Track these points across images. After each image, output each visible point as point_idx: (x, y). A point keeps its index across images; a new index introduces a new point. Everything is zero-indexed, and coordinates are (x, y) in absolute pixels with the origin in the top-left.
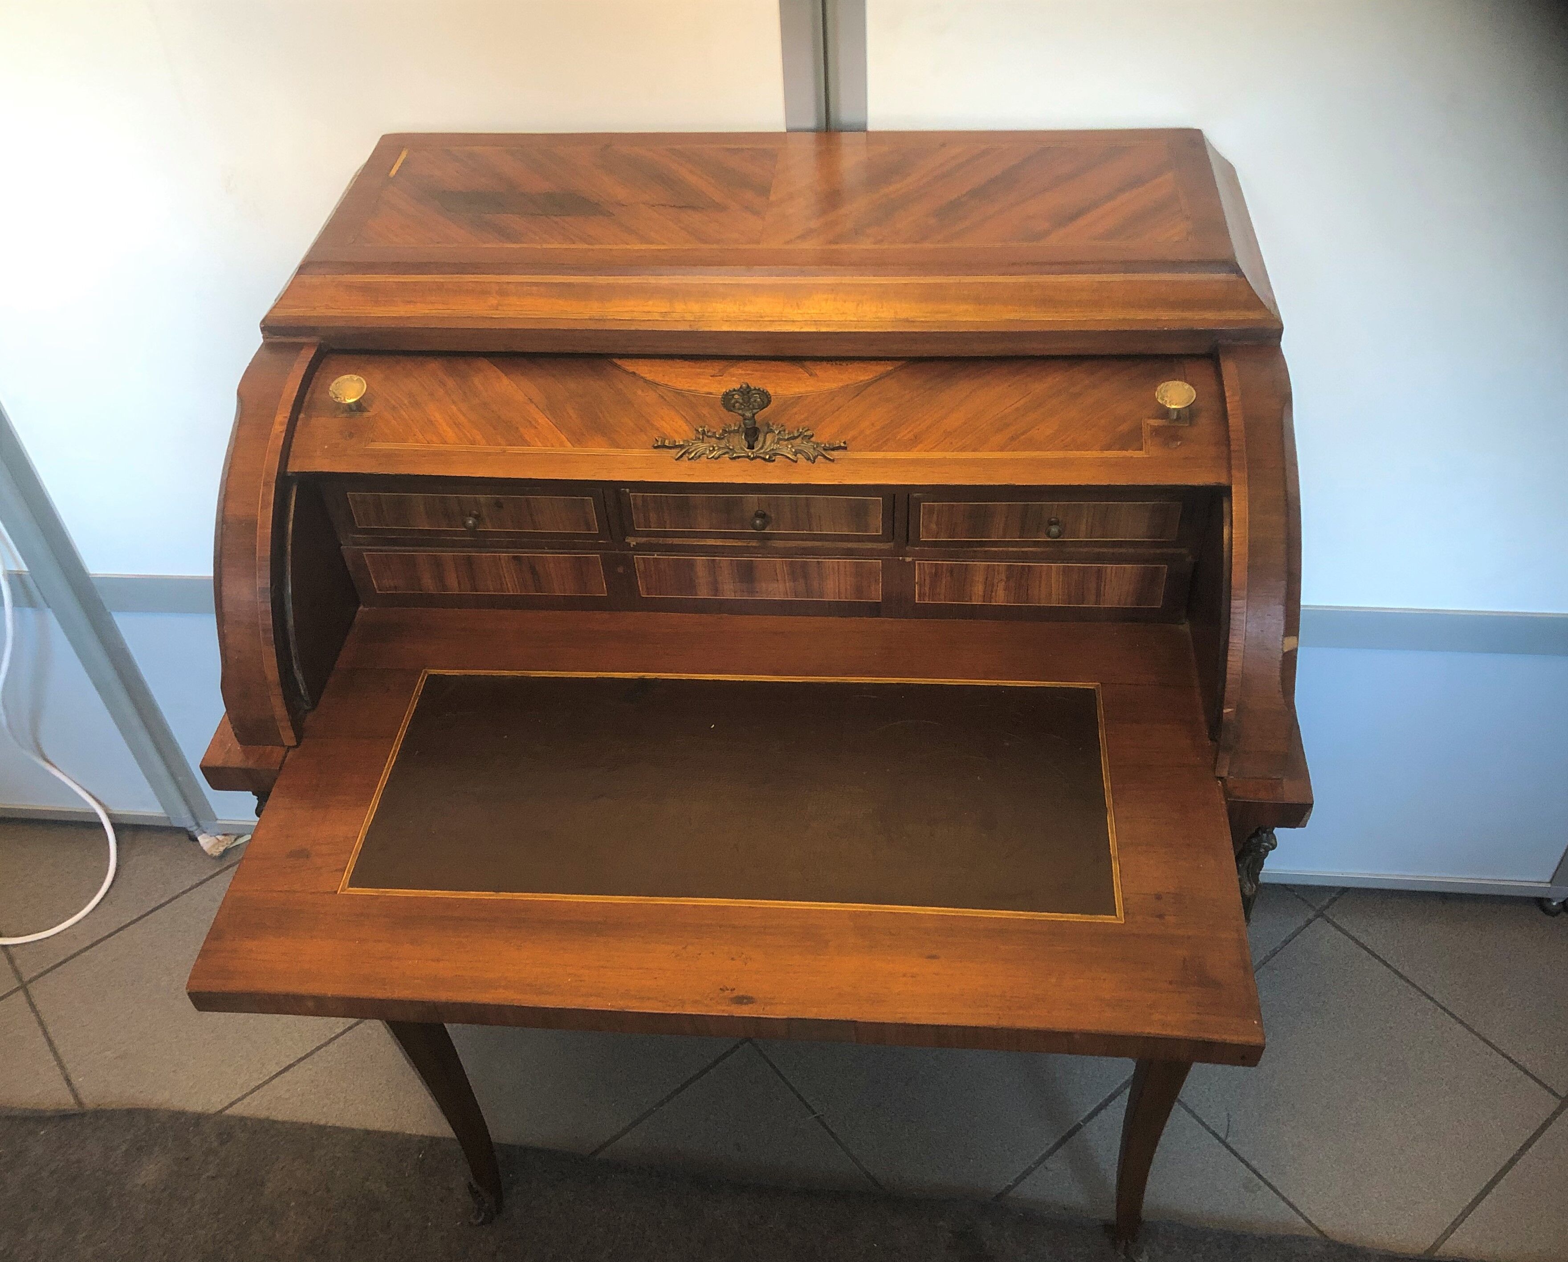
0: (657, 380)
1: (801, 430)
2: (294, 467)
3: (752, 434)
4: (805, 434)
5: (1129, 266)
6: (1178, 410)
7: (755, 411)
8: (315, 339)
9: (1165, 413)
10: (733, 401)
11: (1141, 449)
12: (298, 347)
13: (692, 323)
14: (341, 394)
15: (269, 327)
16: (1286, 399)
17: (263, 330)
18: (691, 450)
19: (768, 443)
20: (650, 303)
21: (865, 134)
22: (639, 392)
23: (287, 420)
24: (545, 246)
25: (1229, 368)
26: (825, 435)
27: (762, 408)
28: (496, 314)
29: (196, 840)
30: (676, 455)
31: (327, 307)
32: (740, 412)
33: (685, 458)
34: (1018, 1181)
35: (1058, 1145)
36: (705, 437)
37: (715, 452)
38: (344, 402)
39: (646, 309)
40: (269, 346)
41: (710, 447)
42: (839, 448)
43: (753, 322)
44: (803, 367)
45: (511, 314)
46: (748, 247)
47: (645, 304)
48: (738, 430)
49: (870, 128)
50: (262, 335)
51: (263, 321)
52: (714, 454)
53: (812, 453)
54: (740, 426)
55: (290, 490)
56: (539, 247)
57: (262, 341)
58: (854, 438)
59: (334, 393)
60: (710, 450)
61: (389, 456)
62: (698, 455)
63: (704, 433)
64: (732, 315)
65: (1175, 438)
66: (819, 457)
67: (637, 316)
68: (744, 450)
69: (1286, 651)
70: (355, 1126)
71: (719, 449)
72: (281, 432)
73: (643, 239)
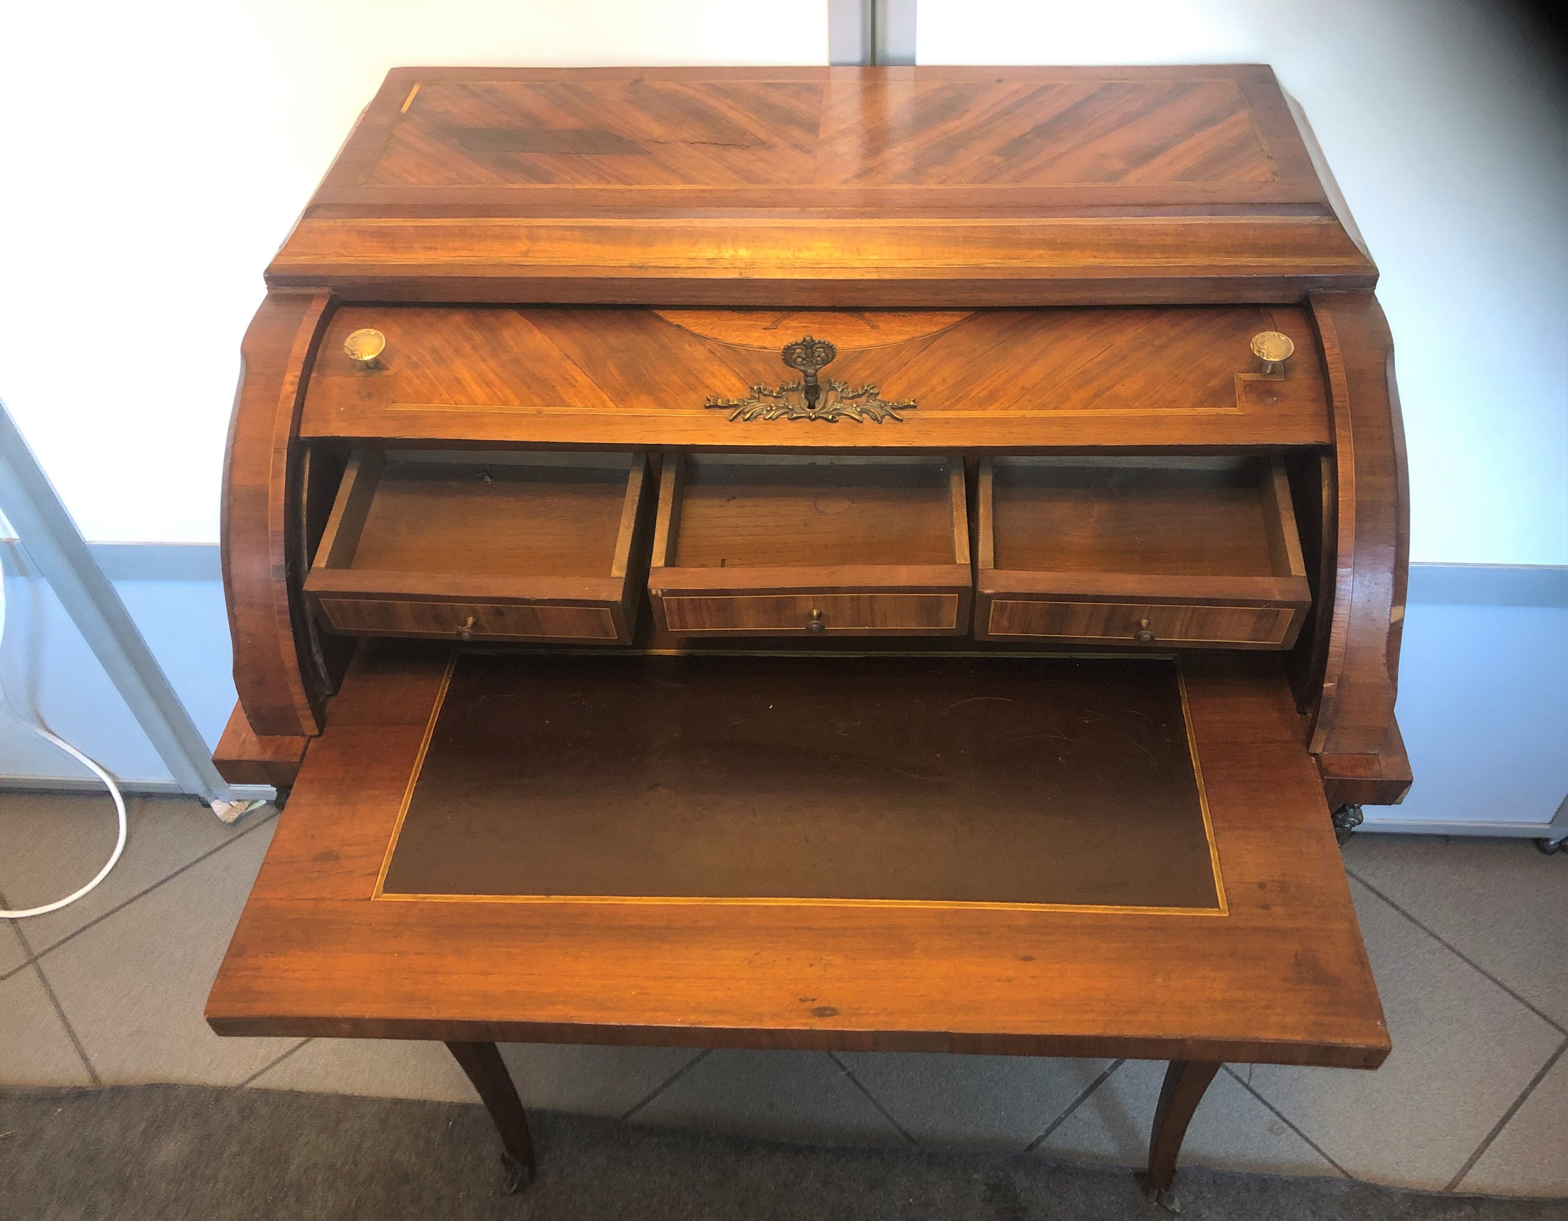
0: (705, 333)
1: (866, 388)
2: (308, 431)
3: (812, 392)
4: (871, 392)
5: (1214, 207)
6: (1274, 364)
7: (818, 367)
8: (326, 290)
9: (1259, 365)
10: (795, 356)
11: (1235, 406)
12: (309, 298)
13: (743, 271)
14: (357, 350)
15: (273, 277)
16: (1387, 349)
17: (267, 279)
18: (746, 410)
19: (830, 401)
20: (696, 248)
21: (912, 67)
22: (687, 347)
23: (298, 380)
24: (578, 186)
25: (1324, 318)
26: (892, 392)
27: (825, 362)
28: (526, 262)
29: (209, 806)
30: (731, 415)
31: (339, 254)
32: (802, 368)
33: (740, 419)
34: (1048, 1132)
35: (1086, 1094)
36: (761, 396)
37: (773, 412)
38: (361, 359)
39: (693, 255)
40: (274, 298)
41: (767, 407)
42: (908, 407)
43: (809, 269)
44: (863, 318)
45: (543, 261)
46: (803, 187)
47: (691, 250)
48: (797, 387)
49: (920, 62)
50: (266, 286)
51: (268, 271)
52: (771, 414)
53: (879, 412)
54: (799, 384)
55: (304, 456)
56: (571, 188)
57: (266, 292)
58: (924, 397)
59: (350, 349)
60: (768, 411)
61: (414, 418)
62: (754, 415)
63: (760, 391)
64: (787, 261)
65: (1270, 393)
66: (886, 417)
67: (683, 263)
68: (805, 410)
69: (1392, 621)
71: (778, 408)
72: (292, 393)
73: (685, 179)
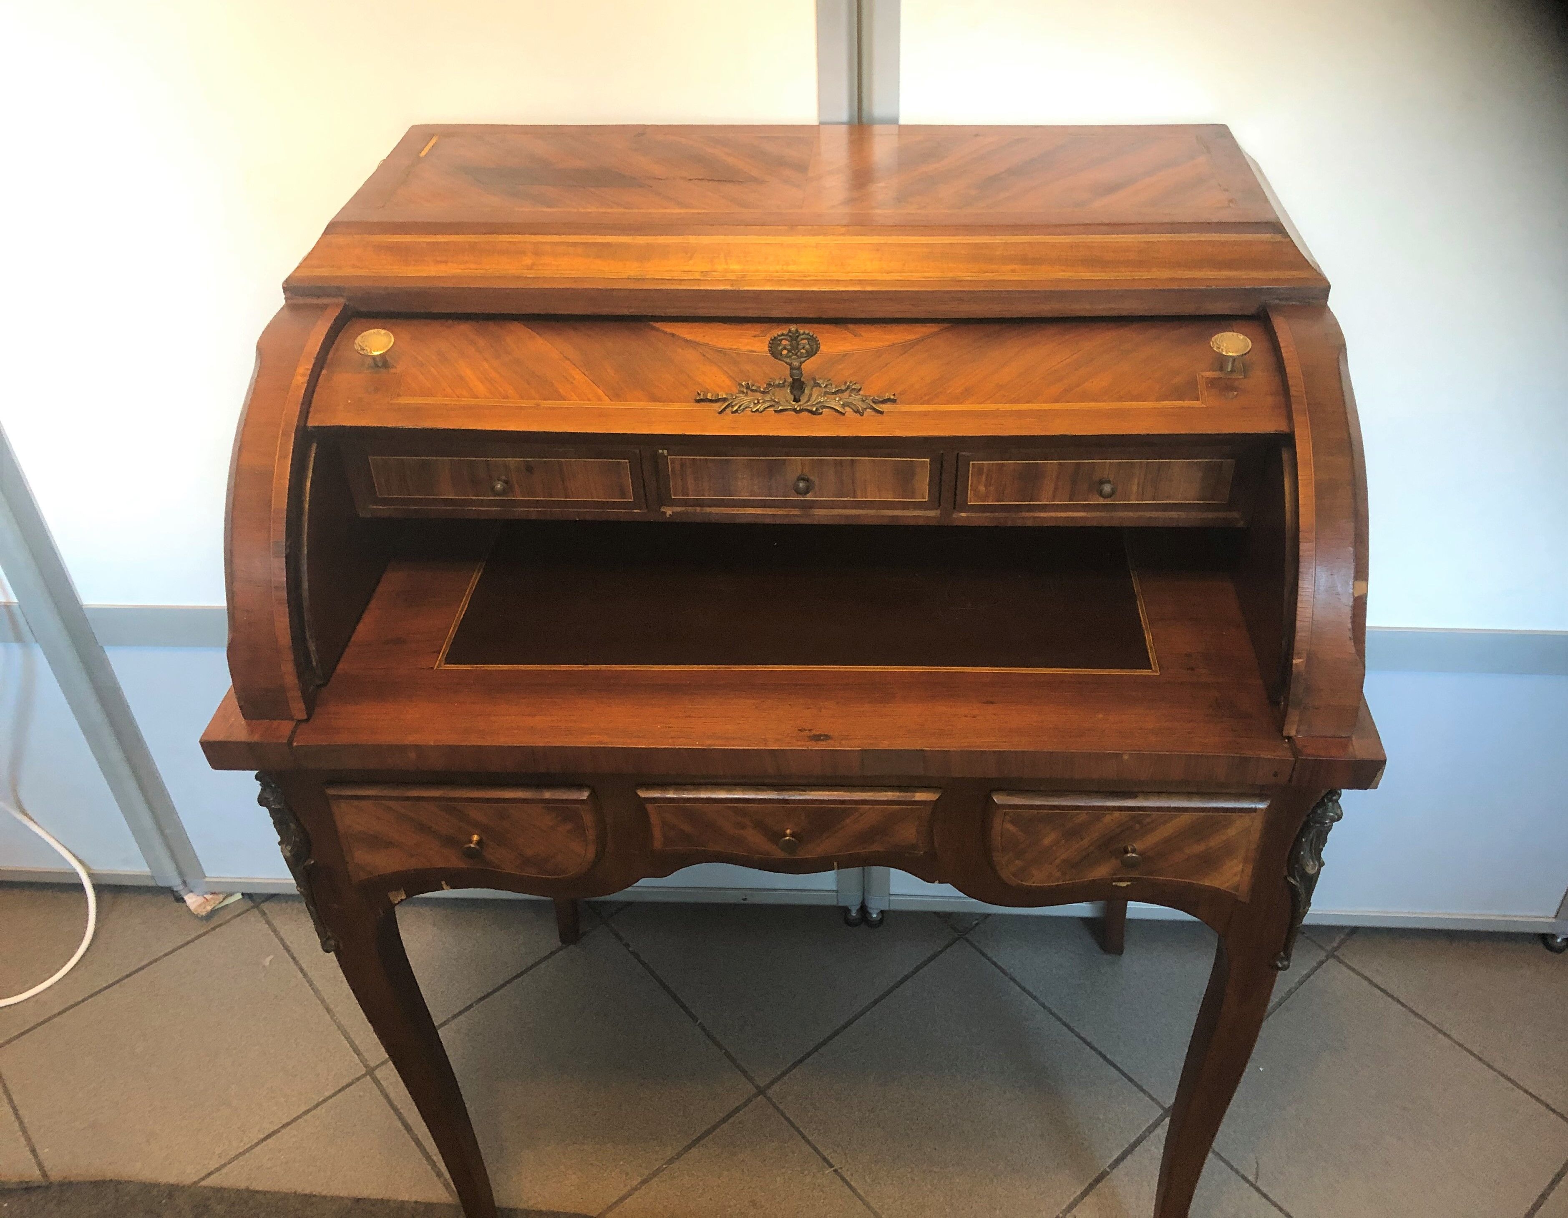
0: (697, 340)
1: (848, 384)
2: (313, 422)
3: (797, 386)
4: (853, 387)
6: (1234, 359)
7: (802, 359)
8: (342, 300)
9: (1221, 361)
10: (780, 348)
11: (1198, 399)
12: (324, 307)
13: (733, 283)
14: (366, 346)
15: (291, 288)
16: (1341, 348)
17: (285, 290)
18: (734, 403)
19: (814, 397)
20: (691, 262)
21: (898, 126)
22: (680, 350)
23: (309, 372)
24: (581, 209)
25: (1280, 324)
26: (875, 387)
27: (811, 354)
28: (531, 274)
29: (182, 900)
30: (720, 407)
31: (353, 266)
32: (788, 360)
33: (728, 410)
35: (1085, 1193)
36: (749, 392)
37: (760, 405)
38: (369, 354)
39: (687, 268)
40: (290, 307)
41: (755, 399)
42: (888, 400)
44: (847, 329)
45: (547, 274)
46: (790, 209)
47: (685, 264)
48: (784, 383)
49: (903, 122)
50: (284, 296)
51: (286, 282)
52: (758, 407)
53: (861, 406)
54: (785, 381)
55: (311, 446)
56: (575, 211)
57: (284, 302)
58: (904, 392)
59: (360, 346)
60: (754, 403)
61: (418, 410)
62: (742, 407)
63: (748, 387)
64: (776, 275)
65: (1232, 388)
66: (868, 410)
67: (678, 276)
68: (790, 403)
69: (1356, 597)
71: (764, 402)
72: (302, 383)
73: (681, 204)
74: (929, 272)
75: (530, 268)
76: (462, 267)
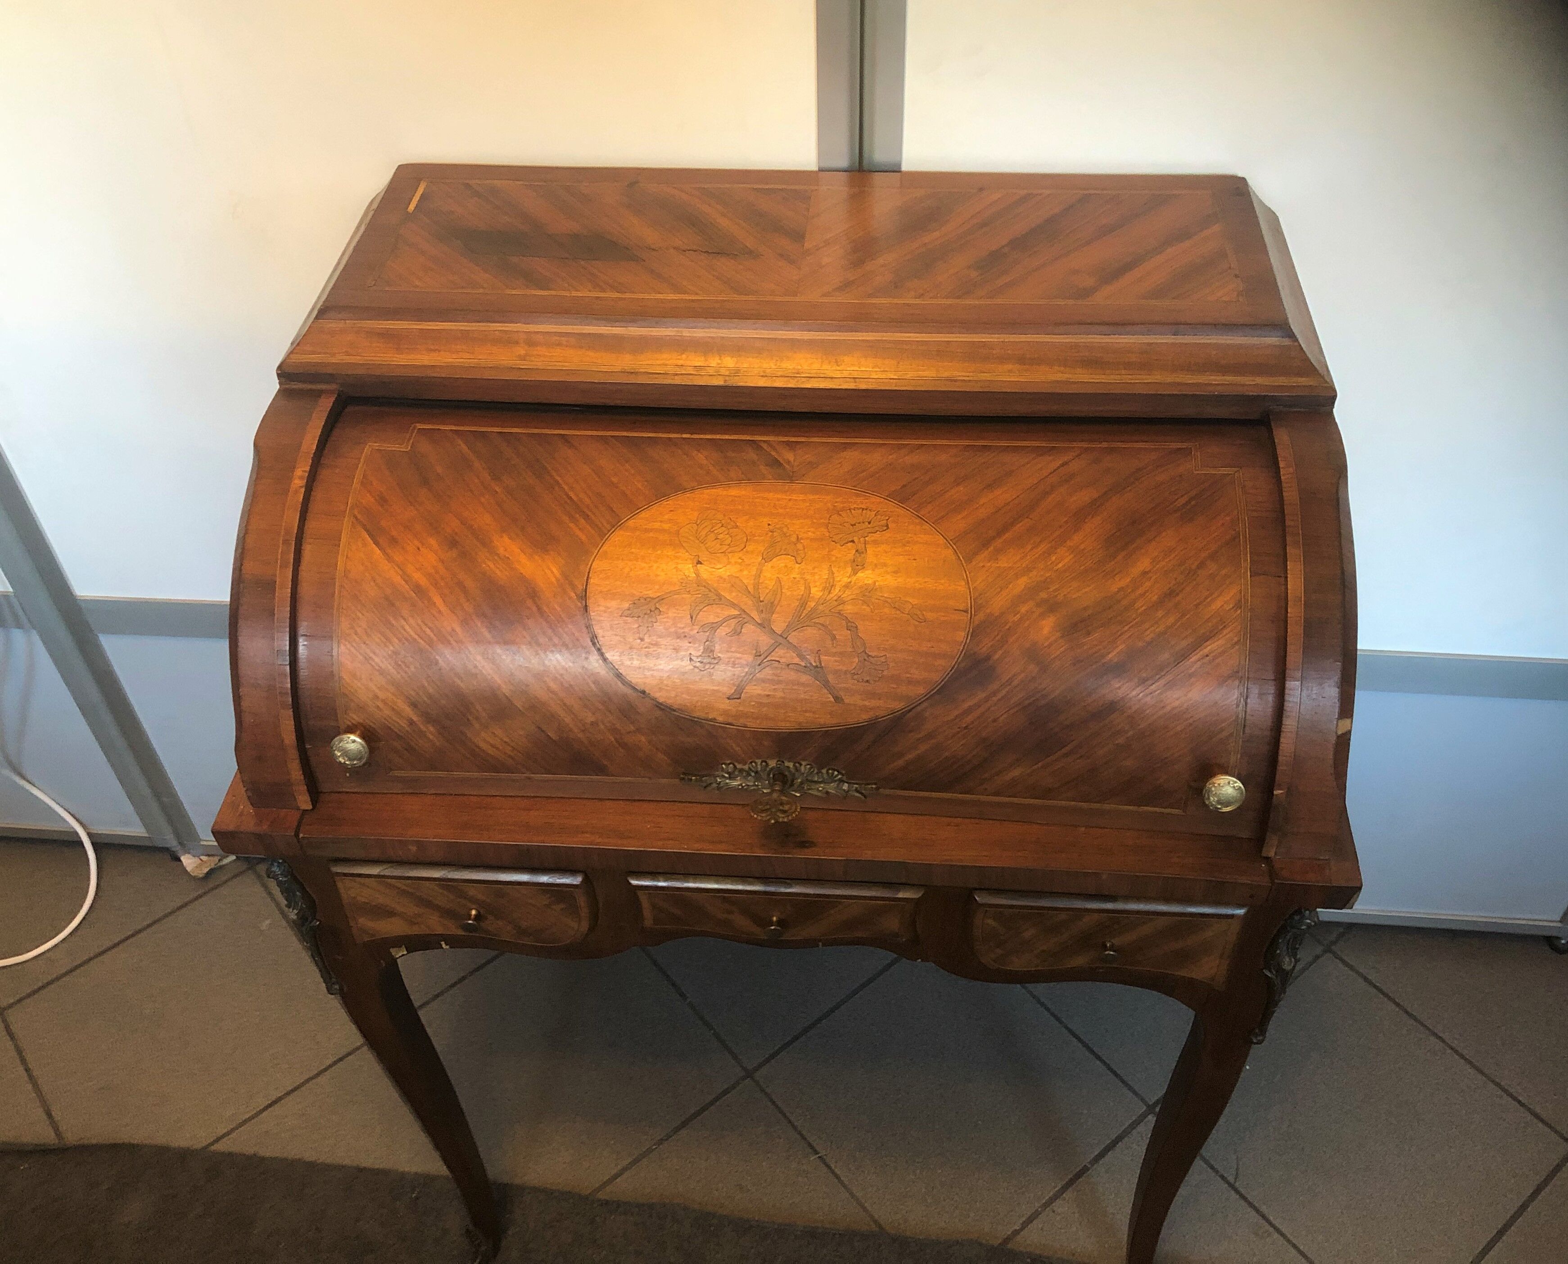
5: (1176, 326)
8: (334, 387)
12: (317, 395)
13: (727, 378)
15: (286, 373)
16: (1341, 470)
17: (279, 375)
20: (684, 356)
21: (899, 174)
23: (305, 472)
24: (574, 294)
25: (1282, 436)
28: (524, 365)
29: (180, 860)
31: (347, 354)
34: (1025, 1225)
35: (1064, 1189)
39: (680, 362)
40: (283, 393)
43: (790, 378)
45: (540, 366)
46: (787, 299)
47: (679, 357)
49: (905, 168)
50: (278, 381)
51: (280, 368)
56: (568, 295)
57: (278, 387)
64: (768, 371)
67: (671, 370)
69: (1340, 733)
70: (347, 1162)
72: (299, 485)
73: (677, 288)
74: (924, 371)
75: (523, 358)
76: (454, 356)
